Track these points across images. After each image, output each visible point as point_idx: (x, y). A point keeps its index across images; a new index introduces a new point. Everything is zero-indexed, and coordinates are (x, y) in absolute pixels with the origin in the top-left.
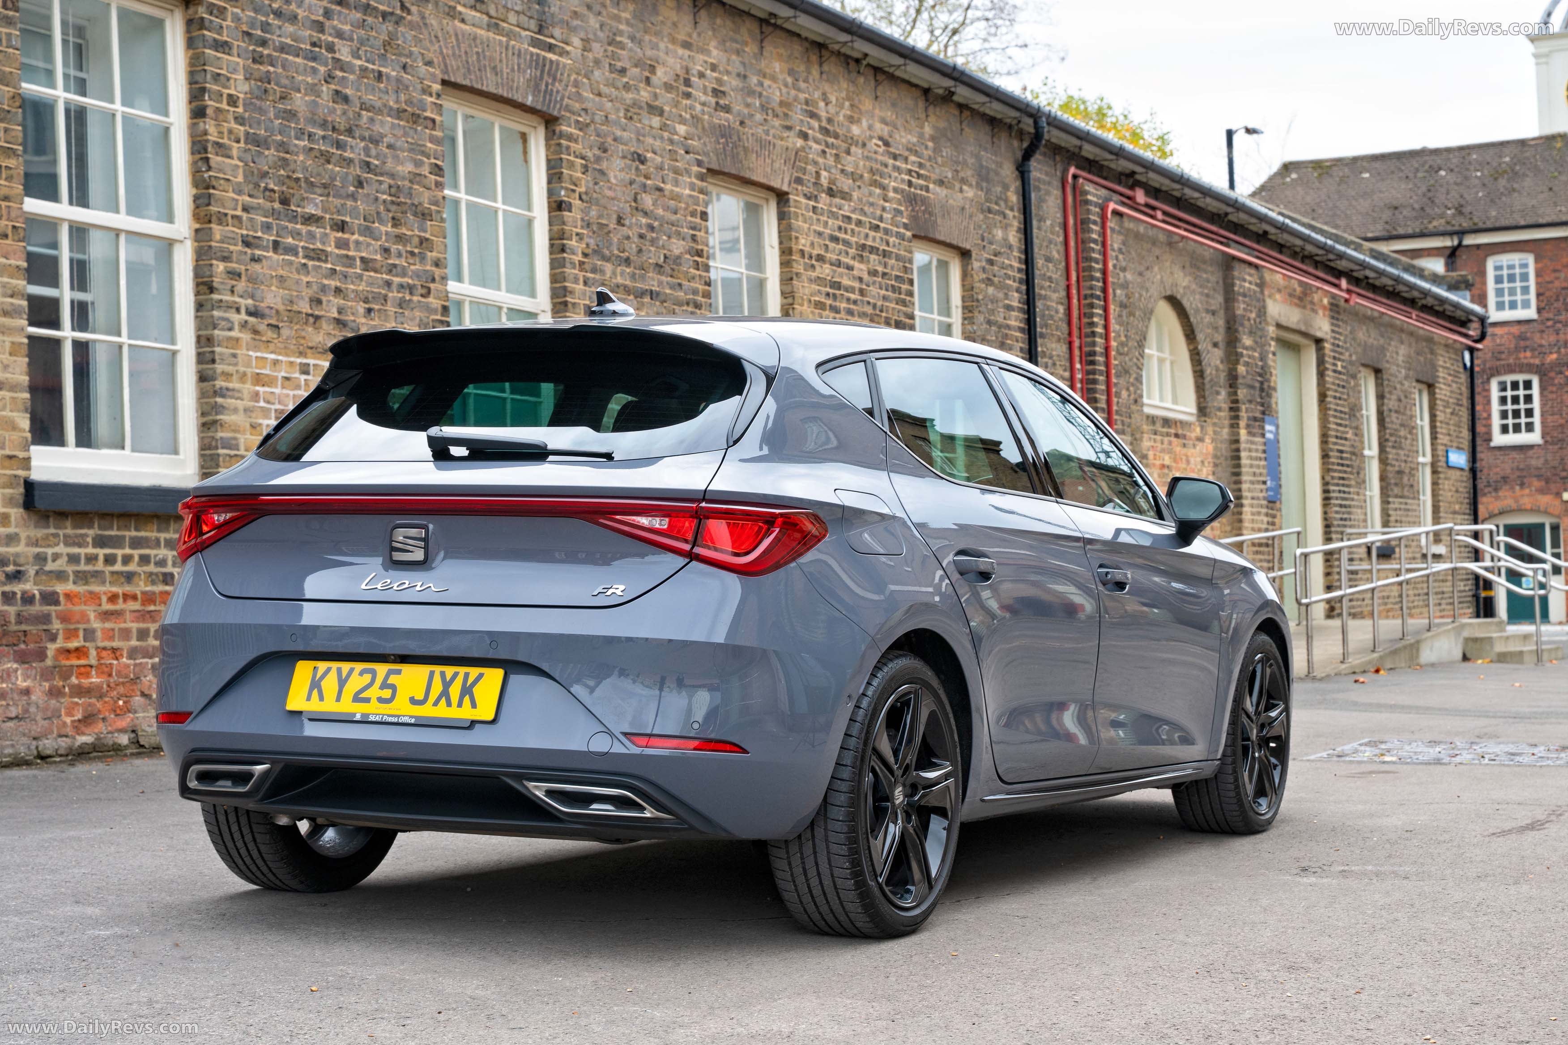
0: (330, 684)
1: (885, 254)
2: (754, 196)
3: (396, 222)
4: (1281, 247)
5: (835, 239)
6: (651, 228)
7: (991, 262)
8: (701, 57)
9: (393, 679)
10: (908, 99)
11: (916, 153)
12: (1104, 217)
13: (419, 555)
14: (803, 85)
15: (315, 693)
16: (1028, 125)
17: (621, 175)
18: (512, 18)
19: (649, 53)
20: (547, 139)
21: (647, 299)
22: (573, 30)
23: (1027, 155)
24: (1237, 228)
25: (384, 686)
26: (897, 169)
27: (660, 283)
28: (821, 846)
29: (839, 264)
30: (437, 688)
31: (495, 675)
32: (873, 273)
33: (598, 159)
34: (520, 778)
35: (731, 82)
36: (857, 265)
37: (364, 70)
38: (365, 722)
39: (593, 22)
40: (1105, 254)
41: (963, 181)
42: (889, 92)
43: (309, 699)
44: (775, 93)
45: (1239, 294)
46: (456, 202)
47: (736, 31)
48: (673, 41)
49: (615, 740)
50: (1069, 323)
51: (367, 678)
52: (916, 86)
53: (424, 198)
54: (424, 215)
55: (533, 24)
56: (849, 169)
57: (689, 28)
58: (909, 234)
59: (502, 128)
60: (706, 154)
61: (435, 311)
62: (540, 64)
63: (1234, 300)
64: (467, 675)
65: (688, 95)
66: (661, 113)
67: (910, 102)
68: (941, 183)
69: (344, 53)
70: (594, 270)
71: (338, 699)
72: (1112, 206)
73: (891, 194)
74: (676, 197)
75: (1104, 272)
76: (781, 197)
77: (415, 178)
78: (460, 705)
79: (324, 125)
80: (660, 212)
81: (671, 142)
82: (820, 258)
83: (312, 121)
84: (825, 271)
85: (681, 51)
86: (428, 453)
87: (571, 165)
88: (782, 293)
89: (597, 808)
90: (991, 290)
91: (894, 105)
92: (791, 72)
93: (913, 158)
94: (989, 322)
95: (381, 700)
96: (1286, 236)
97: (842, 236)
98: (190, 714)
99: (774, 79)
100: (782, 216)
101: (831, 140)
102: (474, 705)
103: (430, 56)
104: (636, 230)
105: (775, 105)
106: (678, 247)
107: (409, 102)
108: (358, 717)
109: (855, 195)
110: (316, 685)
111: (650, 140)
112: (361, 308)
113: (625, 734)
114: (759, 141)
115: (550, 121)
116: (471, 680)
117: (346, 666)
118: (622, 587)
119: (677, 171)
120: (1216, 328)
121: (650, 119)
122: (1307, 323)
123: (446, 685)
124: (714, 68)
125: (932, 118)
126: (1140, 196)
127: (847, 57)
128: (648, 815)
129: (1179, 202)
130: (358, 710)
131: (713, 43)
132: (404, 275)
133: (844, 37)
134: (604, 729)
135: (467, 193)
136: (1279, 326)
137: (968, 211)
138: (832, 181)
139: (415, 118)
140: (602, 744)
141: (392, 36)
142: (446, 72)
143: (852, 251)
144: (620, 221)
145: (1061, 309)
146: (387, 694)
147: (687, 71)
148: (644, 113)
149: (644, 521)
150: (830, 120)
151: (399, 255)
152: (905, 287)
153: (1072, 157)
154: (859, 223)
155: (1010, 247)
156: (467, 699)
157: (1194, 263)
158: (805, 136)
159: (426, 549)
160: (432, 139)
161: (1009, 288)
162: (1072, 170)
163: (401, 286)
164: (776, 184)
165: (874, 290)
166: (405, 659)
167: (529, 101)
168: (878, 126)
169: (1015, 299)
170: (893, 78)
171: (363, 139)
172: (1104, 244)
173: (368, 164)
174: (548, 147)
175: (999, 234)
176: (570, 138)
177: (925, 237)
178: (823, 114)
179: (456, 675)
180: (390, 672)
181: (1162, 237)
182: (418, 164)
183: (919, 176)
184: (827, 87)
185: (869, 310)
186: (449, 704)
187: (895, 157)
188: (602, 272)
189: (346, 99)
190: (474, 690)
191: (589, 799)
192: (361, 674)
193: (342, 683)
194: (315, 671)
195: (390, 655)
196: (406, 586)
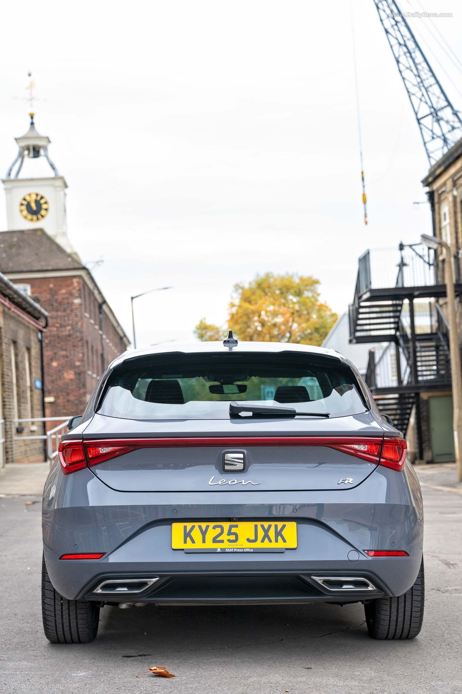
0: (196, 534)
9: (234, 530)
13: (240, 466)
15: (188, 539)
25: (230, 533)
30: (261, 533)
31: (292, 525)
34: (310, 575)
38: (223, 552)
43: (185, 542)
49: (361, 555)
51: (218, 530)
64: (276, 526)
71: (204, 541)
78: (276, 541)
89: (346, 587)
95: (229, 541)
98: (103, 554)
102: (284, 541)
108: (219, 550)
110: (187, 535)
113: (365, 551)
116: (279, 528)
117: (204, 525)
118: (351, 480)
123: (266, 531)
128: (371, 589)
130: (218, 547)
134: (354, 549)
140: (354, 556)
146: (233, 537)
156: (279, 538)
159: (244, 463)
179: (270, 526)
180: (231, 527)
186: (270, 541)
190: (282, 533)
191: (341, 584)
192: (214, 528)
193: (204, 533)
194: (185, 527)
195: (233, 518)
196: (236, 483)
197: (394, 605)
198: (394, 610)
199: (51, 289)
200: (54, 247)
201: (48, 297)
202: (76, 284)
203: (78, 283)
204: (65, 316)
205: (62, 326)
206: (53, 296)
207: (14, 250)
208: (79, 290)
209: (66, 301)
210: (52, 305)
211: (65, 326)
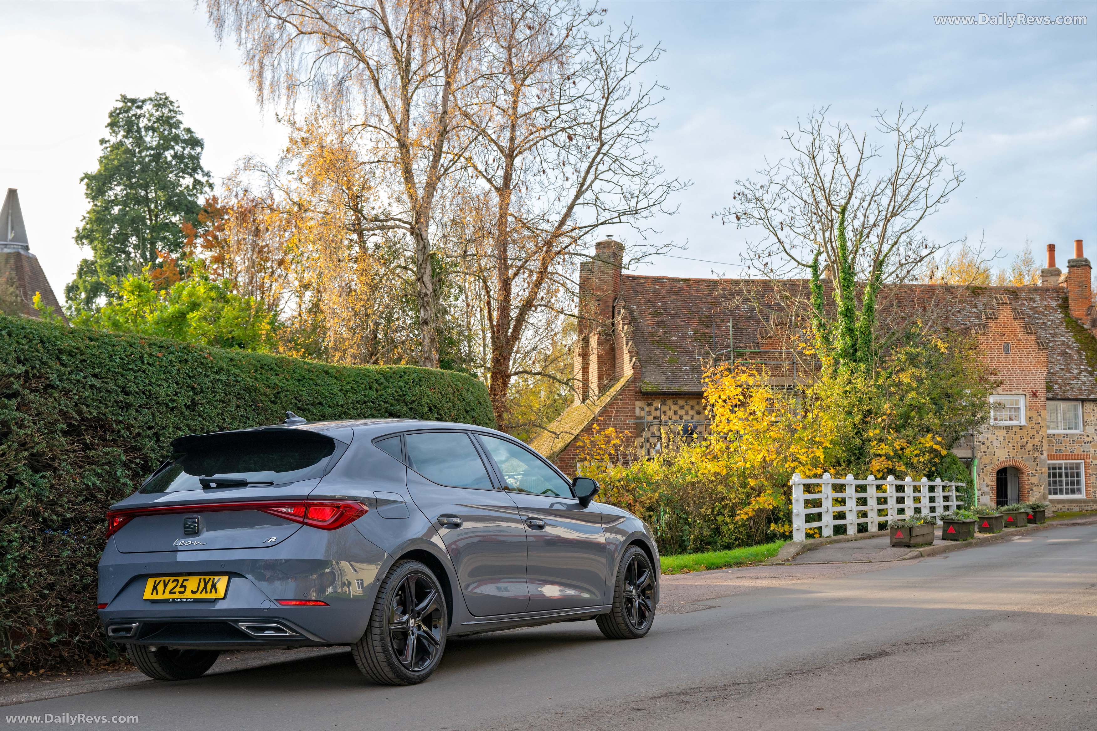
0: (160, 588)
9: (185, 583)
13: (195, 530)
15: (155, 591)
25: (181, 586)
30: (202, 585)
31: (225, 579)
34: (235, 622)
38: (173, 602)
43: (153, 594)
49: (272, 604)
51: (175, 583)
71: (164, 593)
86: (201, 486)
89: (268, 633)
95: (180, 592)
98: (107, 604)
102: (216, 592)
108: (171, 601)
110: (155, 588)
113: (276, 600)
116: (215, 581)
117: (167, 579)
118: (275, 538)
123: (206, 584)
128: (288, 634)
130: (171, 597)
134: (268, 599)
140: (267, 605)
146: (182, 589)
149: (283, 510)
156: (213, 590)
159: (199, 527)
166: (189, 575)
179: (210, 580)
180: (183, 581)
186: (206, 592)
190: (218, 585)
191: (264, 629)
192: (173, 582)
193: (165, 586)
194: (155, 582)
195: (185, 573)
196: (190, 543)
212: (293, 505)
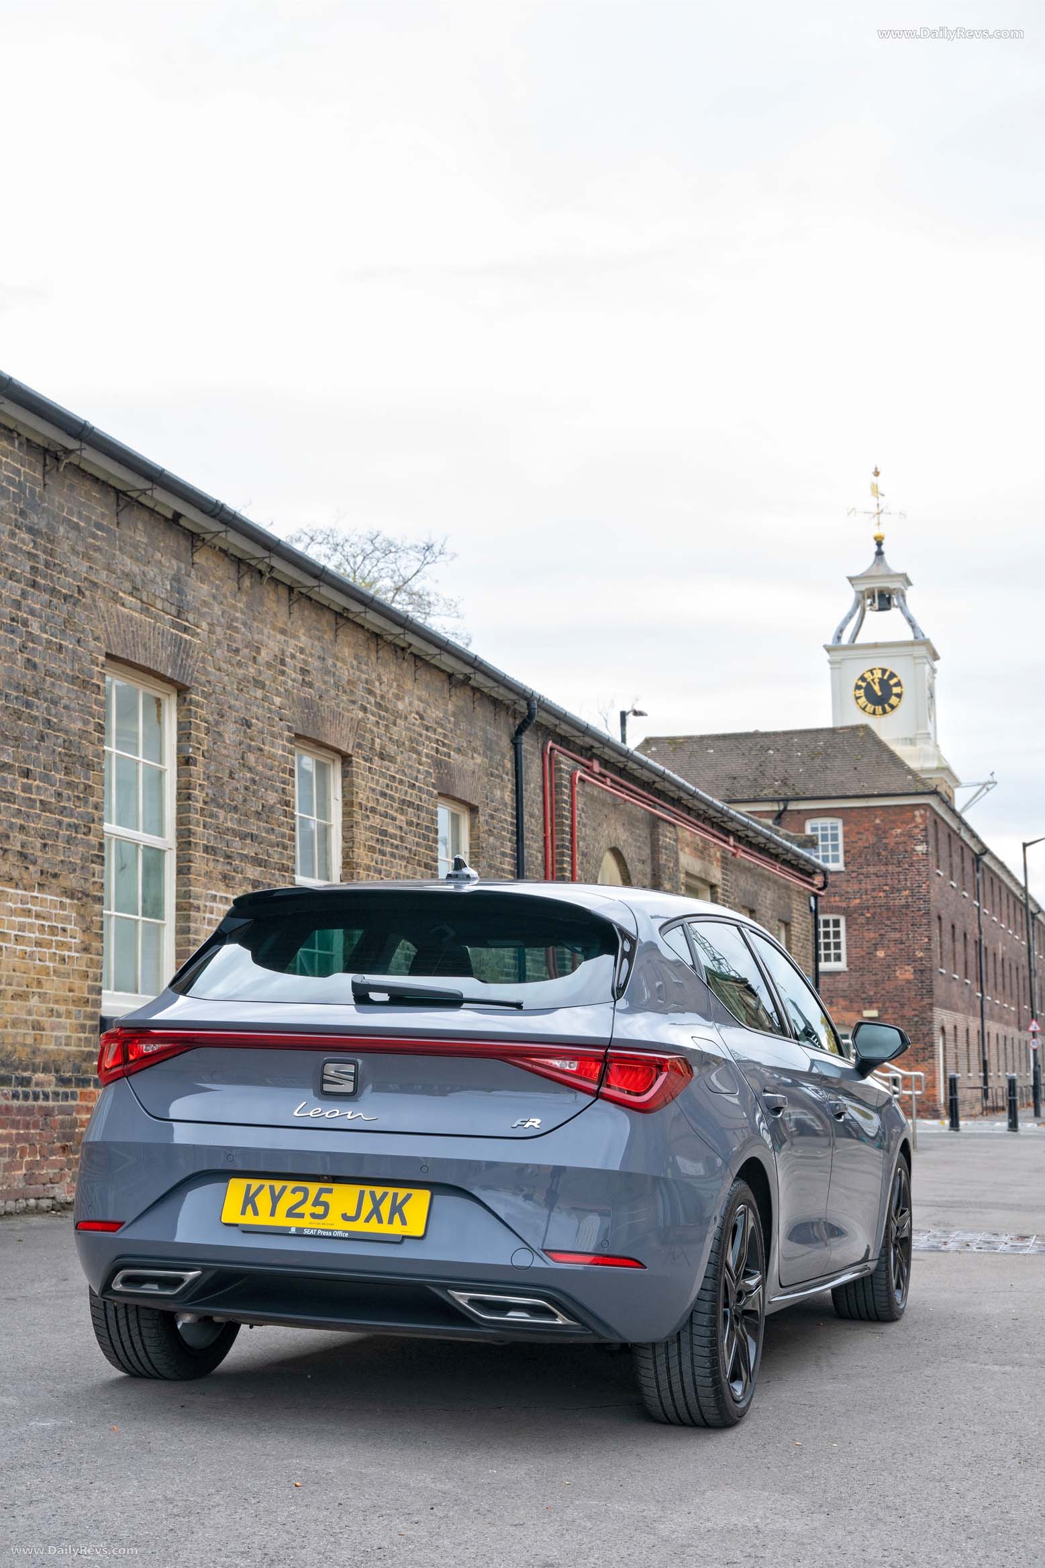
0: (263, 1201)
1: (419, 808)
2: (324, 756)
3: (68, 771)
4: (689, 810)
5: (384, 795)
6: (254, 782)
7: (492, 817)
8: (292, 642)
9: (324, 1197)
10: (438, 682)
11: (442, 726)
12: (572, 782)
13: (348, 1087)
14: (364, 667)
15: (249, 1207)
16: (522, 706)
17: (233, 737)
18: (159, 604)
19: (256, 637)
20: (178, 705)
21: (248, 841)
22: (202, 615)
23: (520, 731)
24: (660, 794)
25: (317, 1203)
26: (428, 738)
27: (259, 828)
28: (685, 1348)
29: (386, 815)
30: (368, 1206)
31: (421, 1198)
32: (410, 823)
33: (217, 723)
34: (445, 1287)
35: (314, 663)
36: (399, 816)
37: (49, 642)
38: (300, 1234)
39: (217, 610)
40: (572, 813)
41: (474, 750)
42: (424, 676)
43: (243, 1212)
44: (345, 674)
45: (662, 847)
46: (110, 754)
47: (318, 622)
48: (274, 628)
49: (536, 1257)
50: (546, 868)
51: (299, 1196)
52: (443, 671)
53: (89, 751)
54: (89, 766)
55: (174, 610)
56: (395, 737)
57: (285, 618)
58: (435, 792)
59: (145, 695)
60: (294, 721)
61: (93, 847)
62: (178, 642)
63: (659, 852)
64: (395, 1196)
65: (283, 673)
66: (263, 687)
67: (438, 684)
68: (459, 751)
69: (35, 628)
70: (211, 816)
71: (273, 1214)
72: (579, 774)
73: (424, 759)
74: (272, 757)
75: (572, 827)
76: (346, 759)
77: (84, 734)
78: (391, 1221)
79: (17, 687)
80: (260, 768)
81: (270, 710)
82: (373, 810)
83: (9, 684)
84: (376, 820)
85: (279, 636)
87: (198, 727)
88: (344, 838)
89: (514, 1316)
90: (491, 839)
91: (427, 686)
92: (356, 657)
93: (440, 730)
94: (490, 866)
95: (313, 1216)
96: (696, 802)
97: (389, 792)
98: (121, 1224)
99: (344, 662)
100: (346, 775)
101: (383, 713)
102: (404, 1222)
103: (98, 632)
104: (243, 783)
105: (344, 683)
106: (272, 798)
107: (81, 671)
108: (293, 1231)
109: (399, 759)
110: (249, 1200)
111: (254, 709)
112: (38, 843)
113: (544, 1251)
114: (332, 712)
115: (182, 690)
116: (399, 1201)
117: (278, 1185)
118: (538, 1121)
119: (273, 735)
120: (645, 875)
121: (255, 691)
122: (706, 872)
123: (377, 1204)
124: (302, 651)
125: (454, 698)
126: (596, 767)
127: (396, 646)
128: (560, 1322)
129: (622, 772)
130: (293, 1224)
131: (302, 631)
132: (71, 816)
133: (399, 630)
134: (524, 1246)
135: (117, 748)
136: (688, 874)
137: (477, 775)
138: (383, 747)
139: (85, 684)
140: (524, 1259)
141: (70, 615)
142: (109, 647)
143: (396, 805)
144: (231, 776)
145: (540, 856)
146: (320, 1210)
147: (283, 652)
148: (251, 686)
149: (557, 1063)
150: (382, 697)
151: (69, 799)
152: (432, 835)
153: (548, 732)
154: (401, 782)
155: (506, 805)
156: (397, 1217)
157: (631, 822)
158: (364, 709)
159: (355, 1082)
160: (97, 702)
161: (503, 838)
162: (550, 744)
163: (69, 825)
164: (343, 748)
165: (410, 837)
166: (336, 1179)
167: (169, 673)
168: (416, 703)
169: (508, 848)
170: (427, 664)
171: (46, 700)
172: (572, 805)
173: (49, 721)
174: (179, 711)
175: (498, 793)
176: (198, 705)
177: (446, 796)
178: (378, 692)
179: (385, 1195)
180: (321, 1191)
181: (609, 800)
182: (86, 722)
183: (444, 745)
184: (381, 670)
185: (406, 853)
186: (380, 1221)
187: (427, 729)
188: (217, 817)
189: (35, 666)
190: (404, 1208)
191: (506, 1307)
192: (294, 1191)
193: (275, 1199)
194: (249, 1187)
195: (323, 1176)
196: (337, 1114)
197: (661, 1360)
198: (662, 1369)
199: (877, 828)
200: (885, 757)
201: (873, 840)
202: (919, 820)
203: (921, 816)
204: (899, 873)
205: (893, 890)
206: (880, 839)
207: (818, 762)
208: (925, 829)
209: (901, 848)
210: (879, 854)
211: (899, 890)
212: (572, 1056)
